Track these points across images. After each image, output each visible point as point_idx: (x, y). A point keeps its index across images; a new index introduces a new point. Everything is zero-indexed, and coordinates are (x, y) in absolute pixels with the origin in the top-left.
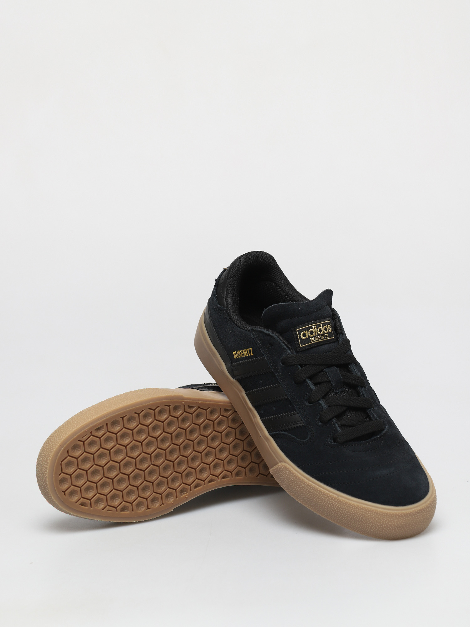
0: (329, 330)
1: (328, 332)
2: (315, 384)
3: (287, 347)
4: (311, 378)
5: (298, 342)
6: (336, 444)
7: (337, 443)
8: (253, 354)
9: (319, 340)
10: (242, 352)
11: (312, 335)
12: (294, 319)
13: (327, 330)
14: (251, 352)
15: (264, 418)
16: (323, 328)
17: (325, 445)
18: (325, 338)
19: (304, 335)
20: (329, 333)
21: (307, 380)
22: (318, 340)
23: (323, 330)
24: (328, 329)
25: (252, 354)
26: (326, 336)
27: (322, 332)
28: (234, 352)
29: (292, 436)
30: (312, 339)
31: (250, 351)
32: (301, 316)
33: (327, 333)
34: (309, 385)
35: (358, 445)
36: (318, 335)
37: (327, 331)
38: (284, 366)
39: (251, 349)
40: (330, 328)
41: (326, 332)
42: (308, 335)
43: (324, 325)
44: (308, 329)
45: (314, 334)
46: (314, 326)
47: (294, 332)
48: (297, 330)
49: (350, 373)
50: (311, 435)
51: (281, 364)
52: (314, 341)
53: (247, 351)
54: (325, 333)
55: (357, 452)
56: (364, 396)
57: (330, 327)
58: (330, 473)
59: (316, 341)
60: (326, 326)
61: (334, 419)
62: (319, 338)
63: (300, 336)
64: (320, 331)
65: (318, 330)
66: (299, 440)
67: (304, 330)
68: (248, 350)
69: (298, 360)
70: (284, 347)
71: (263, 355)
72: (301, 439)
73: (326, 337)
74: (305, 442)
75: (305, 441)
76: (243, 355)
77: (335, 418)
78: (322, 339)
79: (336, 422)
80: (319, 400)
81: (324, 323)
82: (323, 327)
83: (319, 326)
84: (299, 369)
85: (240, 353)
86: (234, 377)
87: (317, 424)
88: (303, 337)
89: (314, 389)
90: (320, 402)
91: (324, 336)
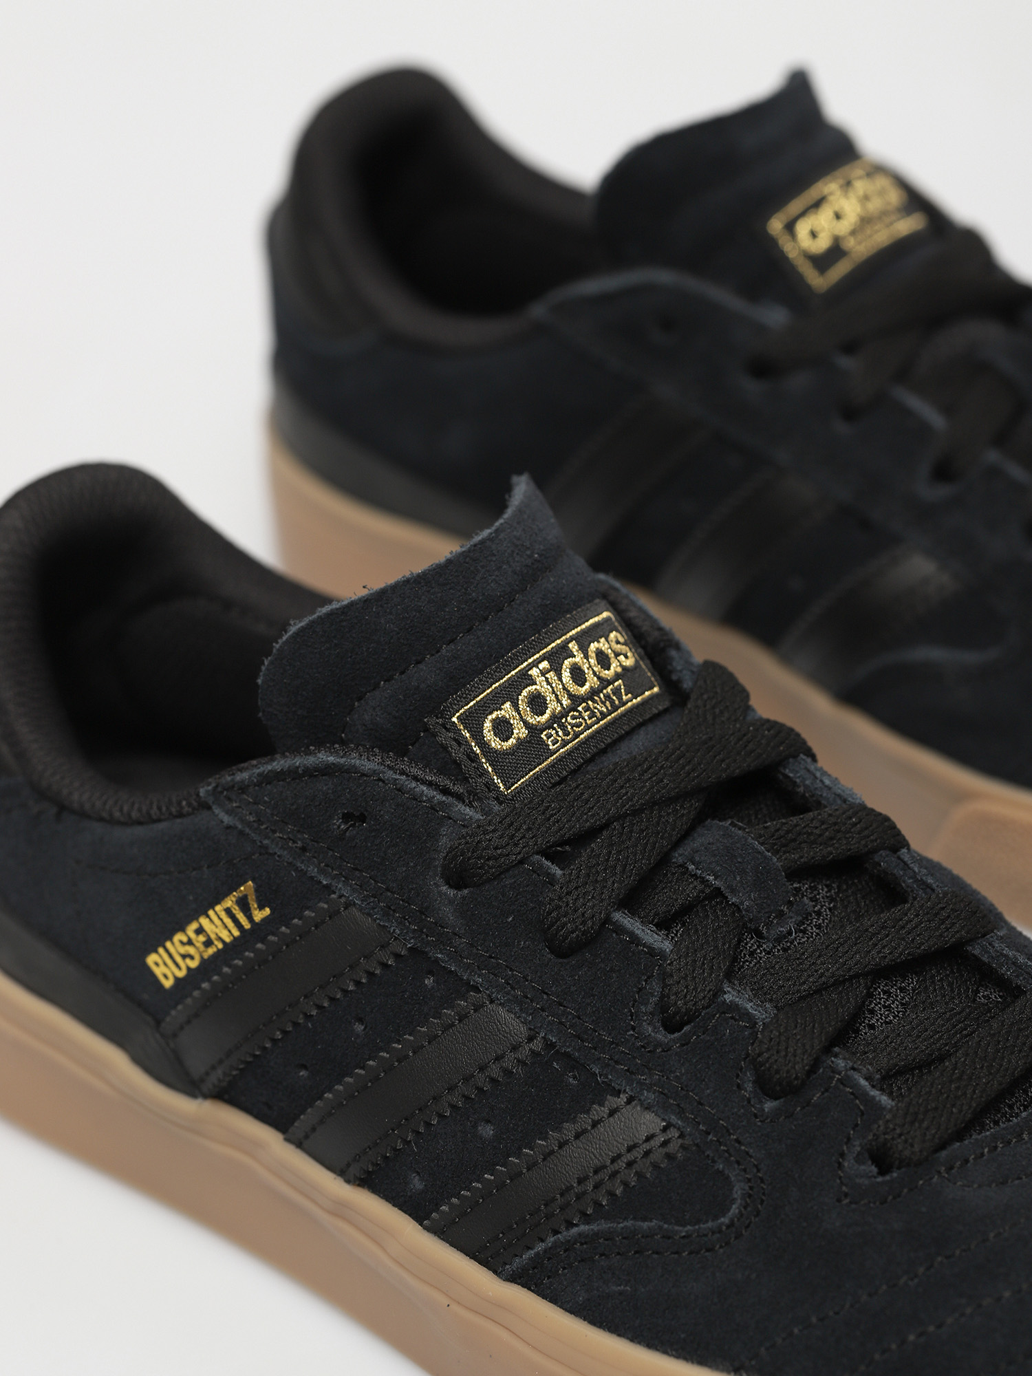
0: (622, 658)
1: (619, 669)
2: (664, 925)
3: (445, 791)
4: (631, 901)
5: (484, 780)
6: (895, 1175)
7: (899, 1168)
8: (267, 911)
9: (588, 727)
10: (200, 931)
11: (542, 714)
12: (421, 666)
13: (613, 660)
14: (254, 905)
15: (437, 1210)
16: (586, 657)
17: (846, 1201)
18: (615, 708)
19: (502, 727)
20: (625, 673)
21: (617, 916)
22: (586, 725)
23: (589, 665)
24: (617, 655)
25: (258, 916)
26: (617, 692)
27: (592, 682)
28: (151, 959)
29: (645, 1225)
30: (549, 736)
31: (243, 904)
32: (452, 641)
33: (617, 676)
34: (635, 940)
35: (1009, 1142)
36: (576, 700)
37: (615, 667)
38: (466, 891)
39: (248, 888)
40: (624, 648)
41: (608, 674)
42: (526, 724)
43: (584, 641)
44: (510, 693)
45: (553, 707)
46: (535, 664)
47: (444, 737)
48: (454, 719)
49: (808, 810)
50: (749, 1180)
51: (444, 888)
52: (565, 744)
53: (228, 911)
54: (605, 683)
55: (1020, 1178)
56: (929, 886)
57: (622, 640)
58: (931, 1329)
59: (577, 736)
60: (602, 644)
61: (836, 1056)
62: (586, 715)
63: (483, 745)
64: (578, 675)
65: (566, 675)
66: (689, 1227)
67: (495, 702)
68: (229, 902)
69: (529, 829)
70: (430, 800)
71: (327, 887)
72: (698, 1221)
73: (620, 698)
74: (728, 1227)
75: (725, 1220)
76: (208, 943)
77: (836, 1049)
78: (604, 716)
79: (853, 1069)
80: (719, 992)
81: (584, 632)
82: (584, 649)
83: (564, 652)
84: (552, 880)
85: (190, 942)
86: (191, 1086)
87: (756, 1116)
88: (496, 743)
89: (667, 946)
90: (728, 998)
91: (607, 697)
